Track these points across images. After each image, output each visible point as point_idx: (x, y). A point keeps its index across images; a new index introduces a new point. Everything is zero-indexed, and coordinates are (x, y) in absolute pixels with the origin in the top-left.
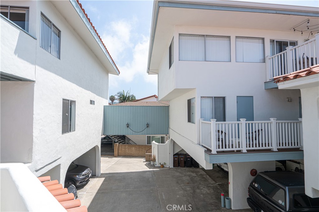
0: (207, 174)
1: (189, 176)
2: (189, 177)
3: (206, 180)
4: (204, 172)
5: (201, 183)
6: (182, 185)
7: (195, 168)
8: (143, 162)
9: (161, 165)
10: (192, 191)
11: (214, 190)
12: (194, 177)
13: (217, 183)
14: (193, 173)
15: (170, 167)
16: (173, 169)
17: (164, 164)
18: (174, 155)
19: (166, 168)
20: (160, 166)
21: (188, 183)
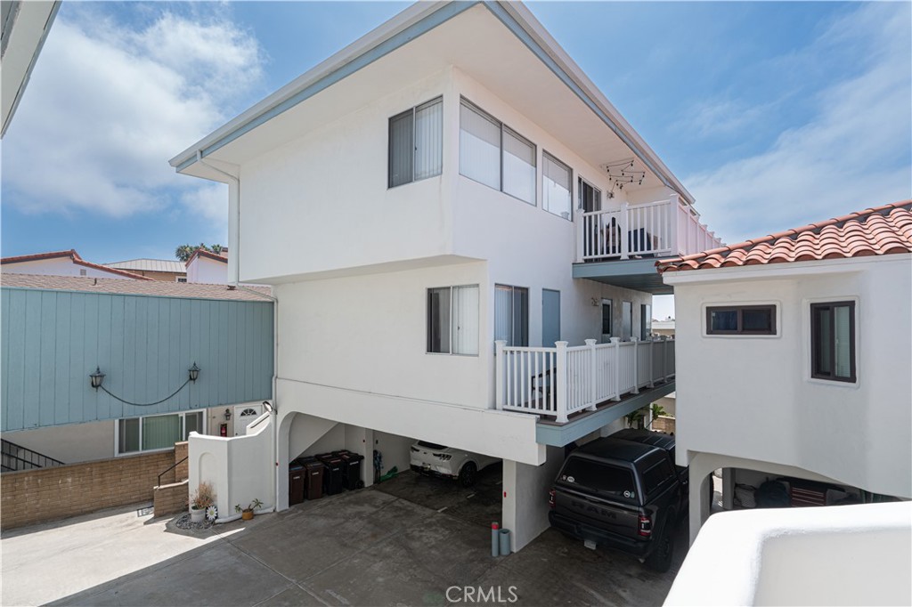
0: (399, 497)
1: (359, 515)
2: (361, 518)
3: (409, 513)
4: (387, 495)
5: (404, 522)
6: (363, 546)
7: (353, 492)
8: (146, 523)
9: (244, 511)
10: (403, 552)
11: (447, 529)
12: (373, 516)
13: (439, 511)
14: (362, 505)
15: (278, 510)
16: (290, 513)
17: (254, 504)
18: (291, 465)
19: (267, 517)
20: (239, 515)
21: (374, 536)
